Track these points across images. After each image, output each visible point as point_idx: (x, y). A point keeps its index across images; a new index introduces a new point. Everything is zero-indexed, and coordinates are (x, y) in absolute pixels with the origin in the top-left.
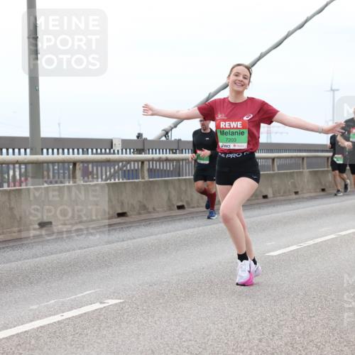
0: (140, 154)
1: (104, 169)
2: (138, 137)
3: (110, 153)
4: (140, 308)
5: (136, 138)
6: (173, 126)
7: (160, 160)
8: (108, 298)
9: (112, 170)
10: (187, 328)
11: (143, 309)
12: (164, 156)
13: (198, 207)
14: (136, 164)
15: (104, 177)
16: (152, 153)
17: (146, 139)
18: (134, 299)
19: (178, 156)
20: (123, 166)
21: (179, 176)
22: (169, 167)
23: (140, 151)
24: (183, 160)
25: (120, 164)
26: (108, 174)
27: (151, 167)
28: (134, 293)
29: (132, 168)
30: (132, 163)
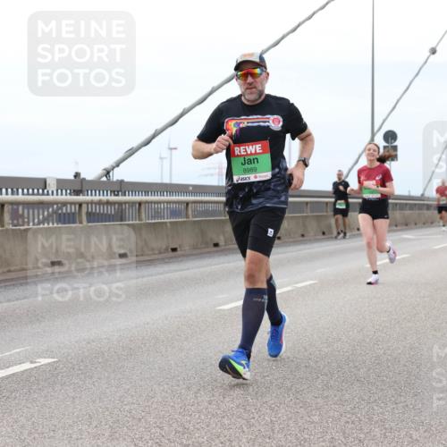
0: (77, 195)
1: (36, 212)
2: (75, 176)
3: (43, 194)
4: (77, 367)
5: (72, 178)
6: (114, 165)
7: (100, 203)
8: (40, 357)
9: (46, 213)
10: (129, 390)
11: (80, 370)
12: (104, 198)
13: (142, 255)
14: (73, 207)
15: (36, 220)
16: (92, 195)
17: (84, 179)
18: (69, 358)
19: (120, 198)
20: (58, 209)
21: (122, 221)
22: (111, 210)
23: (77, 192)
24: (125, 203)
25: (55, 206)
26: (41, 217)
27: (90, 210)
28: (71, 351)
29: (69, 211)
30: (69, 206)
